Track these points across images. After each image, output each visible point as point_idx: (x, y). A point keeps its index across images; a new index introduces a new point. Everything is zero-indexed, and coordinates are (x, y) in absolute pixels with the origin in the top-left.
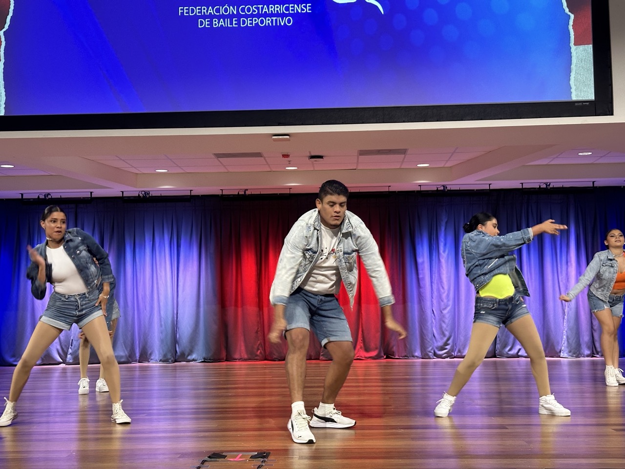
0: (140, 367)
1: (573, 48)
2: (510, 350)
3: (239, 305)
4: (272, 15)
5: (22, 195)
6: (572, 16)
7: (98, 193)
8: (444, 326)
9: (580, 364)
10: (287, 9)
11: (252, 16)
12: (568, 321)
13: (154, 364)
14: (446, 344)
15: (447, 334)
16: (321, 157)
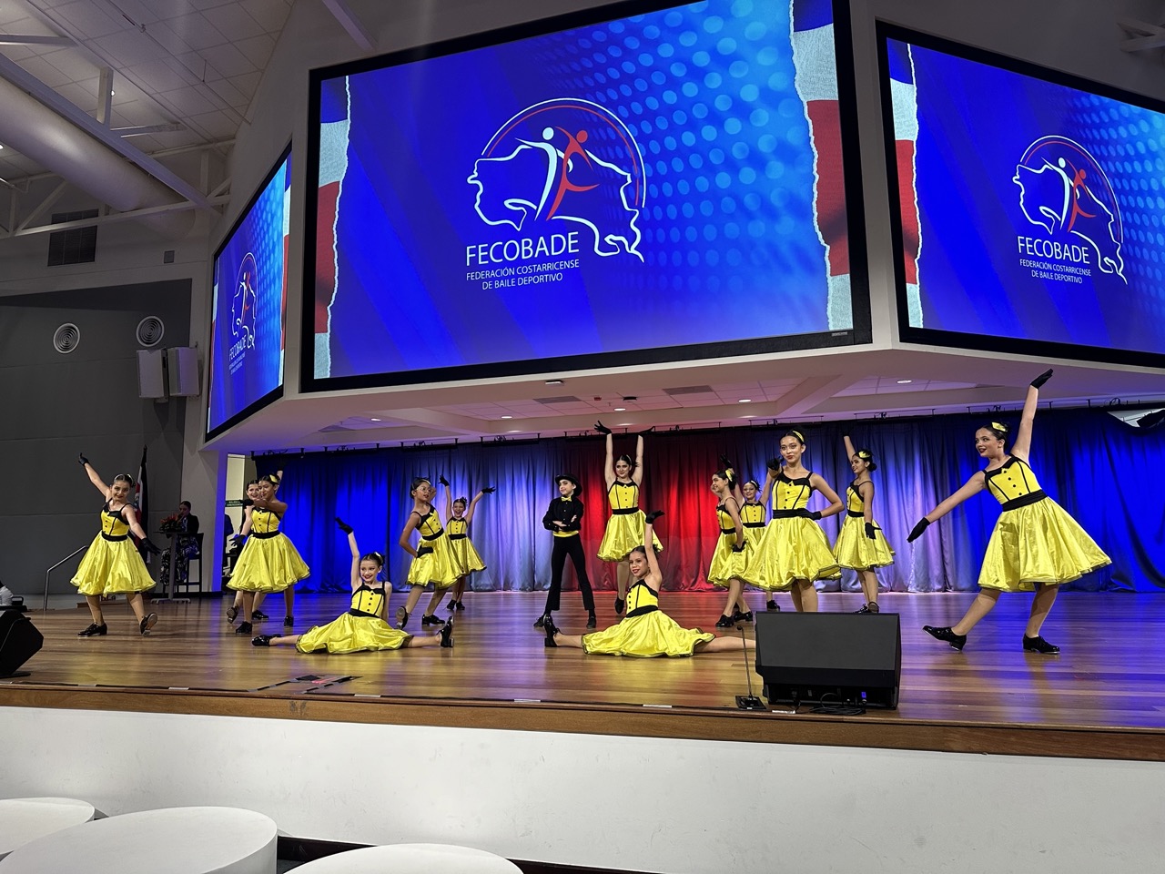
0: (504, 595)
1: (830, 278)
2: (854, 584)
3: (588, 538)
4: (545, 272)
5: (402, 443)
6: (828, 247)
7: (462, 439)
9: (929, 599)
10: (558, 266)
11: (528, 275)
12: (916, 554)
13: (515, 592)
16: (634, 398)
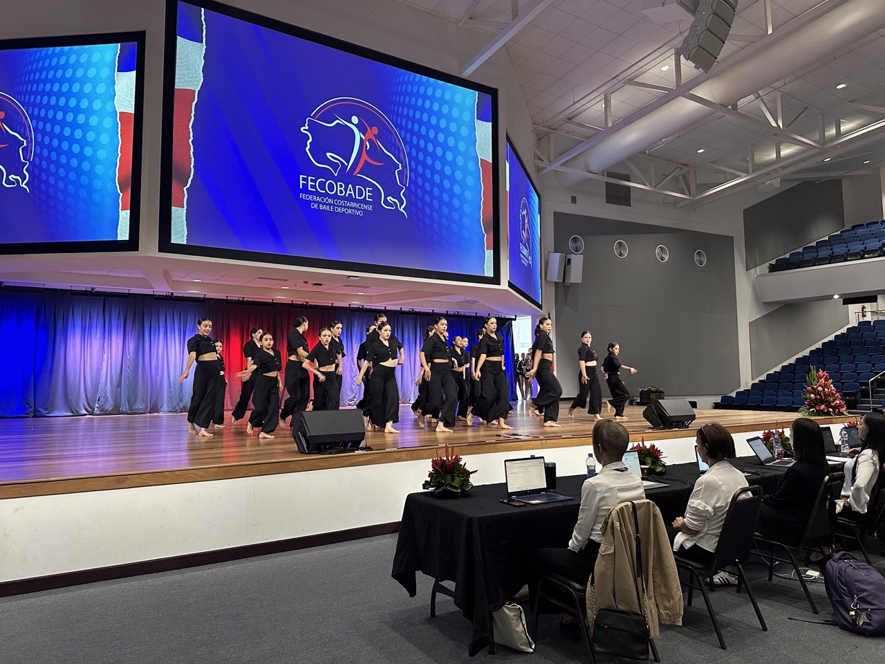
1: (486, 250)
4: (352, 208)
6: (486, 235)
8: (354, 387)
14: (354, 398)
15: (355, 391)
16: (320, 285)
